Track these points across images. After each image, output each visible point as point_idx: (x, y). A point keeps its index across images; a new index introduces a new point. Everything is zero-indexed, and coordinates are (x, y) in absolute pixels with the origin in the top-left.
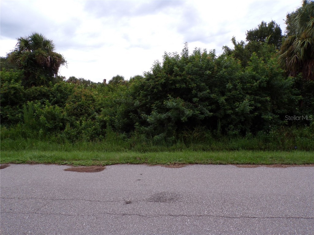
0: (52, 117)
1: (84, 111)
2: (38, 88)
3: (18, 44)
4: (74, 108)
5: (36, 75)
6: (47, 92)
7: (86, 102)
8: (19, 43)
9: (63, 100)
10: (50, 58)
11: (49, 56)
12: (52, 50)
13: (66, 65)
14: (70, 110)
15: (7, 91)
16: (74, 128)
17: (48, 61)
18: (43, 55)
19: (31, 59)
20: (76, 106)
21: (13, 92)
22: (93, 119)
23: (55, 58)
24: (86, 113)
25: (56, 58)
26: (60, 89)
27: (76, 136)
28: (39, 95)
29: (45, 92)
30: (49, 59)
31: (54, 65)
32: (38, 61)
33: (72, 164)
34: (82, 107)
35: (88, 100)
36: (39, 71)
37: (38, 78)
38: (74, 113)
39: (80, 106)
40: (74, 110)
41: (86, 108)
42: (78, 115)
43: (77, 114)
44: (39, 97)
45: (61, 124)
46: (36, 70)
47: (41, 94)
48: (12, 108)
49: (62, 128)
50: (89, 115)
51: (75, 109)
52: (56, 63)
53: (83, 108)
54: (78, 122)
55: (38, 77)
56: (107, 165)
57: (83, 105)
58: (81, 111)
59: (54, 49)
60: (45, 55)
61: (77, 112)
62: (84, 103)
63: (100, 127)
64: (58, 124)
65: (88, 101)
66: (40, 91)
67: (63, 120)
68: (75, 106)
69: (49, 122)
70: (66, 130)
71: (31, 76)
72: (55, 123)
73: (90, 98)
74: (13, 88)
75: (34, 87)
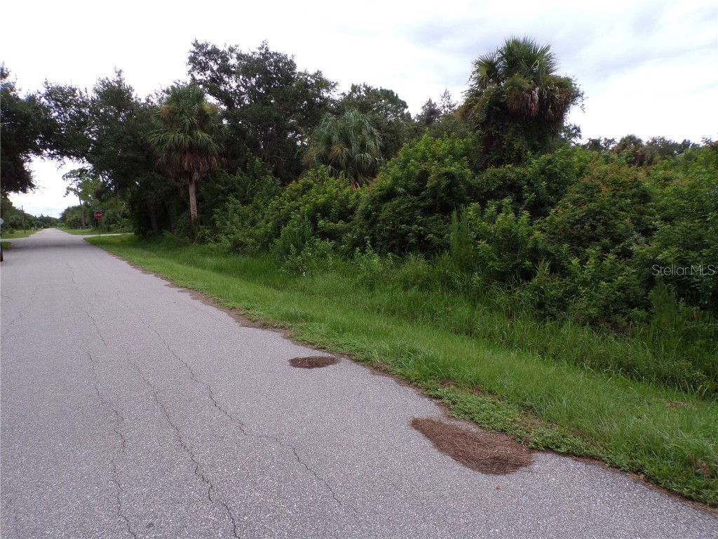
0: (510, 243)
1: (600, 228)
2: (501, 170)
3: (476, 75)
4: (576, 220)
5: (505, 140)
6: (519, 179)
7: (615, 204)
8: (478, 71)
9: (552, 198)
10: (540, 95)
11: (537, 89)
12: (551, 72)
13: (580, 104)
14: (561, 227)
15: (436, 181)
16: (564, 277)
17: (533, 100)
18: (521, 89)
19: (497, 103)
20: (581, 216)
21: (444, 183)
22: (626, 254)
23: (551, 90)
24: (606, 234)
25: (554, 91)
26: (549, 170)
27: (560, 300)
28: (500, 188)
29: (513, 180)
30: (536, 96)
31: (549, 110)
32: (509, 105)
33: (450, 405)
34: (597, 217)
35: (621, 197)
36: (512, 129)
37: (508, 146)
38: (571, 234)
39: (593, 214)
40: (574, 224)
41: (611, 219)
42: (583, 241)
43: (579, 238)
44: (499, 192)
45: (527, 263)
46: (507, 127)
47: (504, 184)
48: (443, 218)
49: (528, 275)
50: (616, 240)
51: (577, 222)
52: (553, 103)
53: (599, 221)
54: (575, 261)
55: (510, 144)
56: (548, 449)
57: (600, 213)
58: (594, 227)
59: (555, 67)
60: (527, 86)
61: (582, 231)
62: (608, 207)
63: (638, 282)
64: (521, 263)
65: (623, 199)
66: (503, 179)
67: (535, 254)
68: (580, 213)
69: (500, 256)
70: (535, 281)
71: (494, 145)
72: (516, 258)
73: (631, 188)
74: (447, 174)
75: (491, 170)
